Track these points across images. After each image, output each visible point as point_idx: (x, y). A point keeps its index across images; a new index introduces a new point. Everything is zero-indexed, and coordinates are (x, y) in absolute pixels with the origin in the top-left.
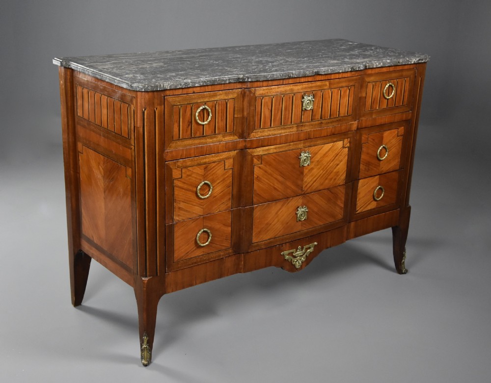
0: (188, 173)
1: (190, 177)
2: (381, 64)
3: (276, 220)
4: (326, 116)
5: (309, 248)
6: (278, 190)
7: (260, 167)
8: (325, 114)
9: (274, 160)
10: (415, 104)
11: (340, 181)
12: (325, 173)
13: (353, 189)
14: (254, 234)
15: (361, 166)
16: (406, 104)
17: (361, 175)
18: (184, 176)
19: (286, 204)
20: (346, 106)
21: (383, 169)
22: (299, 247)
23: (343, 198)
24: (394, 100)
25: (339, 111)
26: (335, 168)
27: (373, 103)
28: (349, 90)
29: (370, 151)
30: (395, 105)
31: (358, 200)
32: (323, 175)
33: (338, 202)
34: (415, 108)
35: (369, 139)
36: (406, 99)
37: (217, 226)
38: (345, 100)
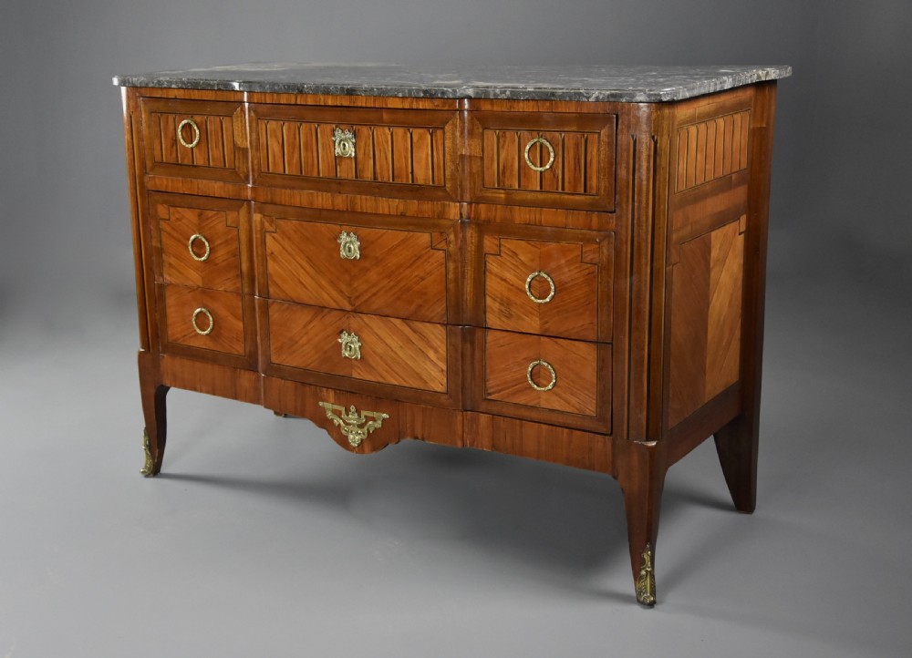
0: (177, 216)
1: (179, 223)
2: (508, 93)
3: (305, 339)
4: (386, 176)
5: (374, 419)
6: (305, 287)
7: (274, 238)
8: (382, 171)
9: (295, 232)
10: (625, 199)
11: (433, 315)
12: (393, 286)
13: (472, 343)
14: (272, 348)
15: (489, 301)
16: (594, 192)
17: (492, 320)
18: (172, 218)
19: (320, 317)
20: (427, 164)
21: (546, 326)
22: (353, 408)
23: (443, 350)
24: (560, 177)
25: (412, 173)
26: (417, 283)
27: (502, 173)
28: (432, 135)
29: (508, 276)
30: (563, 189)
31: (488, 371)
32: (391, 289)
33: (432, 354)
34: (624, 205)
35: (502, 249)
36: (594, 182)
37: (223, 312)
38: (423, 154)
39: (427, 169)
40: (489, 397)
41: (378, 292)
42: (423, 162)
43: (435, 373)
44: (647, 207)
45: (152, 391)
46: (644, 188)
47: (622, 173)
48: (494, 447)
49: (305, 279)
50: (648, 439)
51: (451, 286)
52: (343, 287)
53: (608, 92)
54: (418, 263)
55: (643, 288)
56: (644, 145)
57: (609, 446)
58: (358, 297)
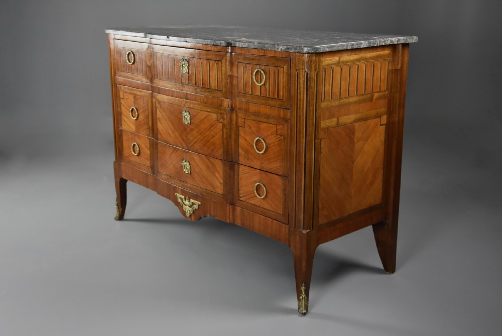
0: (127, 97)
1: (128, 100)
3: (170, 162)
4: (200, 84)
5: (195, 204)
6: (170, 136)
7: (159, 111)
8: (198, 81)
9: (167, 108)
10: (294, 103)
11: (218, 155)
12: (203, 139)
13: (234, 171)
14: (159, 165)
15: (240, 150)
16: (281, 98)
17: (242, 160)
18: (125, 98)
19: (175, 152)
20: (215, 79)
21: (263, 165)
22: (187, 198)
23: (221, 174)
24: (268, 89)
25: (210, 83)
26: (212, 138)
27: (245, 85)
28: (217, 64)
29: (248, 138)
30: (269, 96)
31: (240, 185)
32: (202, 140)
33: (217, 175)
34: (293, 107)
35: (245, 124)
36: (281, 93)
37: (143, 146)
38: (214, 73)
39: (215, 81)
40: (240, 199)
41: (197, 140)
42: (214, 77)
43: (218, 184)
44: (303, 108)
45: (118, 180)
46: (302, 98)
47: (293, 89)
48: (242, 224)
49: (170, 132)
50: (304, 228)
51: (225, 141)
52: (185, 138)
53: (286, 47)
54: (212, 128)
55: (302, 150)
56: (302, 75)
57: (287, 229)
58: (189, 143)
